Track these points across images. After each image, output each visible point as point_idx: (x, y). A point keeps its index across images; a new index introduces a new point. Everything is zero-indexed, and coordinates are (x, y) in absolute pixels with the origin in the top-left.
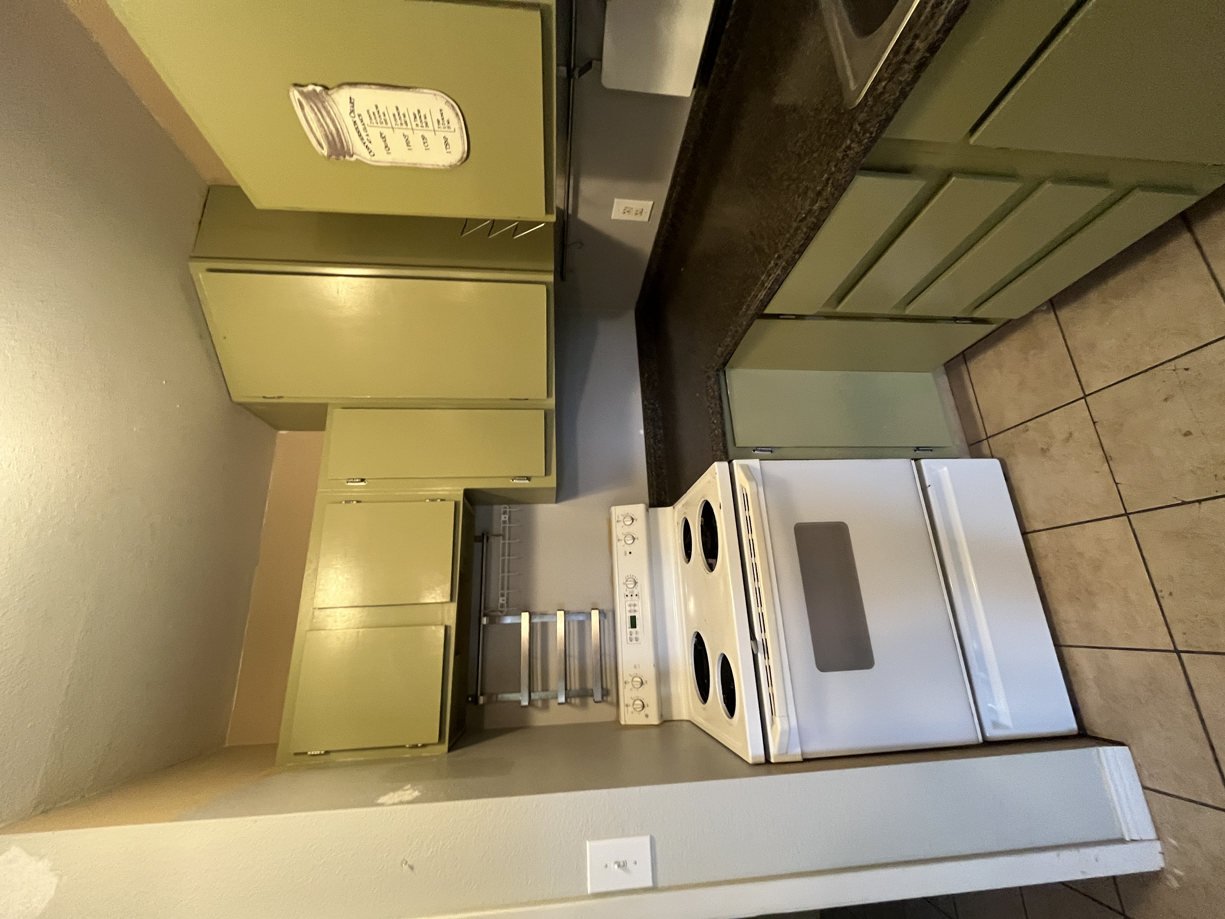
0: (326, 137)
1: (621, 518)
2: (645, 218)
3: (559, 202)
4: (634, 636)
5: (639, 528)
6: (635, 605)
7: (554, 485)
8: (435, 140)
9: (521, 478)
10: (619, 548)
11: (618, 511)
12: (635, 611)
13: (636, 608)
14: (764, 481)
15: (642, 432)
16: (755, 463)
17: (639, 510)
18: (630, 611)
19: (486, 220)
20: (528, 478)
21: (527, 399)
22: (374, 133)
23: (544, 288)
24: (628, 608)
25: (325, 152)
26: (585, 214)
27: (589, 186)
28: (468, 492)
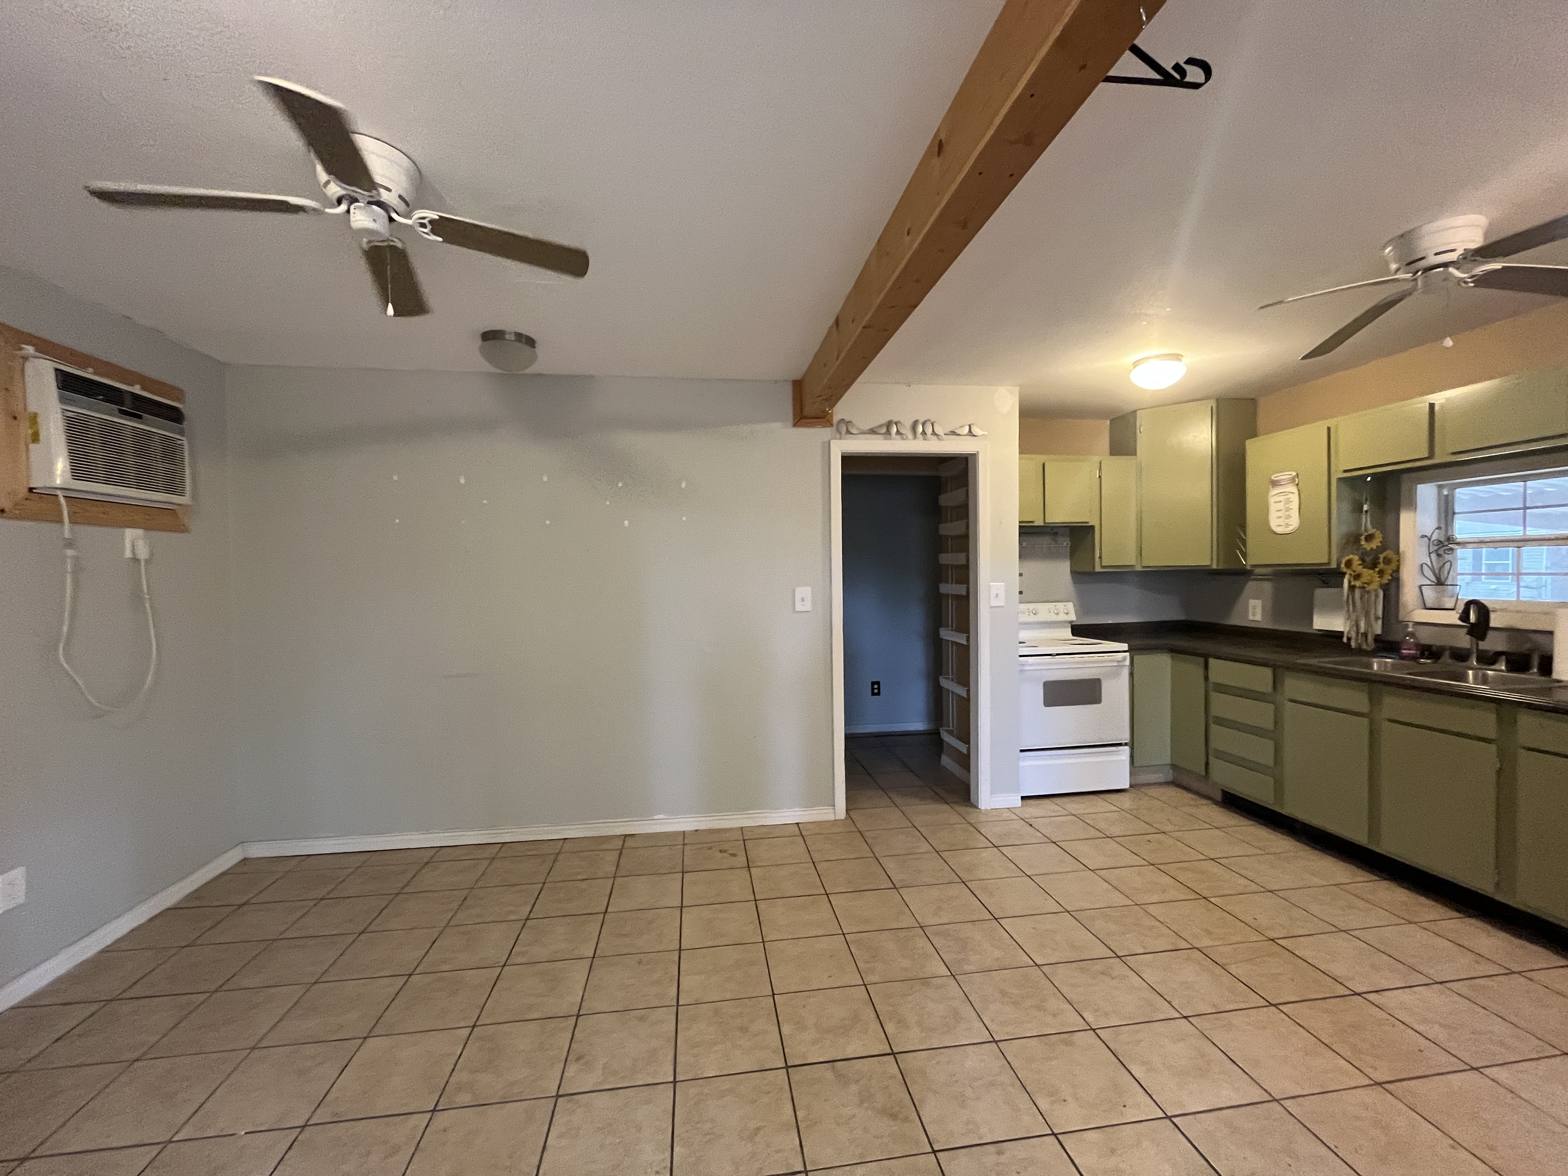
0: (1279, 480)
1: (1067, 607)
2: (1251, 617)
3: (1259, 570)
4: (1023, 612)
5: (1062, 617)
7: (1096, 571)
8: (1281, 521)
9: (1101, 553)
10: (1052, 605)
14: (1120, 666)
15: (1110, 622)
17: (1072, 617)
19: (1245, 536)
20: (1100, 557)
21: (1142, 555)
22: (1281, 498)
25: (1273, 478)
26: (1251, 585)
27: (1267, 586)
28: (1093, 527)
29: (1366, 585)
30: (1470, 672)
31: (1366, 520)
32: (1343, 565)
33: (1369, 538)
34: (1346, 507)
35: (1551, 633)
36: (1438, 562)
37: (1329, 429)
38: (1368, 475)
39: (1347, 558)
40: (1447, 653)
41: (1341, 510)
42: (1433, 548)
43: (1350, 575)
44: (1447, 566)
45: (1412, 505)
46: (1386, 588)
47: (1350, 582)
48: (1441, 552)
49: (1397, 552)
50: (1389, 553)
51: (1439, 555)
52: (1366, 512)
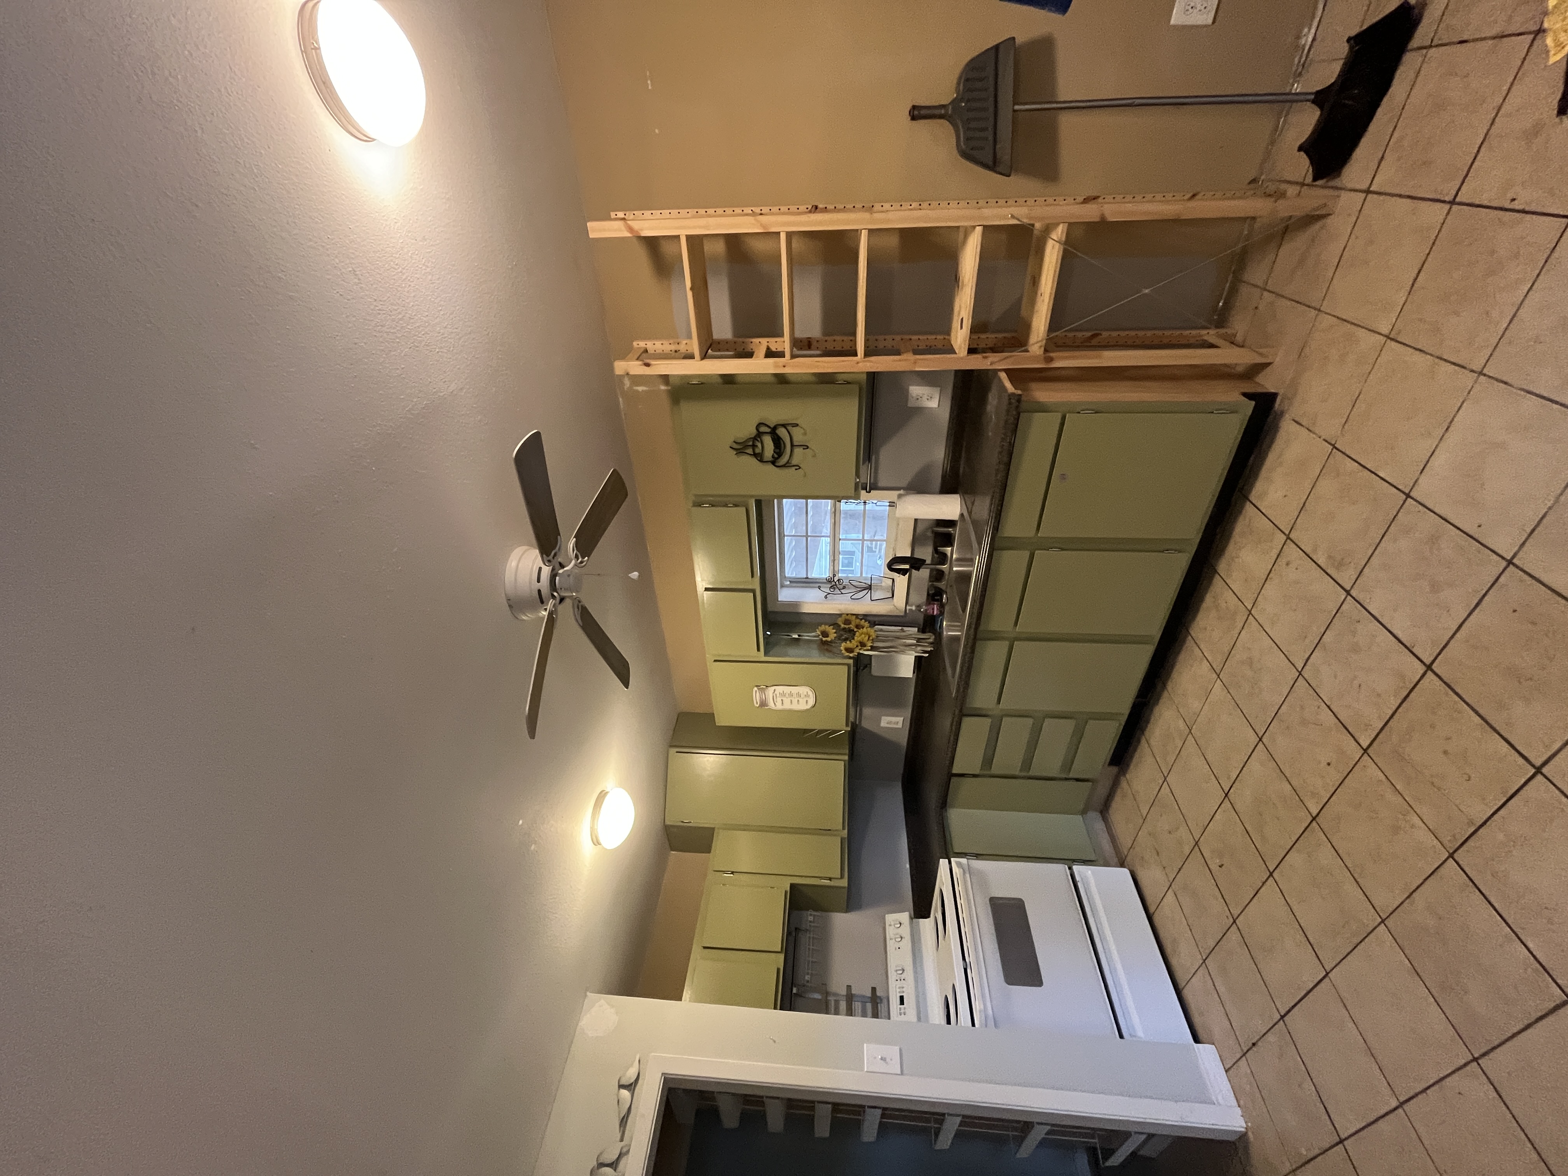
0: (760, 700)
1: (892, 923)
2: (900, 726)
3: (852, 719)
4: (902, 1011)
5: (906, 930)
6: (903, 988)
7: (846, 885)
8: (803, 700)
9: (825, 878)
10: (891, 944)
11: (890, 918)
12: (903, 992)
13: (904, 990)
14: (969, 870)
15: (908, 866)
16: (964, 861)
17: (905, 917)
18: (899, 992)
19: (815, 730)
20: (830, 879)
21: (830, 830)
22: (779, 700)
23: (843, 763)
24: (898, 990)
25: (758, 706)
26: (866, 724)
27: (867, 711)
28: (792, 886)
29: (871, 638)
30: (955, 569)
31: (806, 636)
32: (851, 655)
33: (825, 634)
34: (792, 651)
35: (916, 520)
36: (849, 588)
37: (715, 661)
38: (764, 634)
39: (844, 651)
40: (937, 584)
41: (794, 653)
42: (837, 591)
43: (860, 649)
44: (854, 583)
45: (796, 604)
46: (873, 624)
47: (868, 650)
48: (841, 587)
49: (840, 615)
50: (840, 621)
51: (844, 588)
52: (799, 636)
